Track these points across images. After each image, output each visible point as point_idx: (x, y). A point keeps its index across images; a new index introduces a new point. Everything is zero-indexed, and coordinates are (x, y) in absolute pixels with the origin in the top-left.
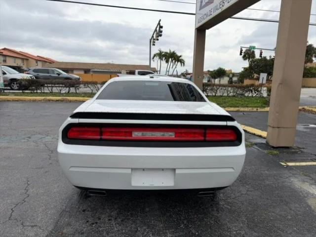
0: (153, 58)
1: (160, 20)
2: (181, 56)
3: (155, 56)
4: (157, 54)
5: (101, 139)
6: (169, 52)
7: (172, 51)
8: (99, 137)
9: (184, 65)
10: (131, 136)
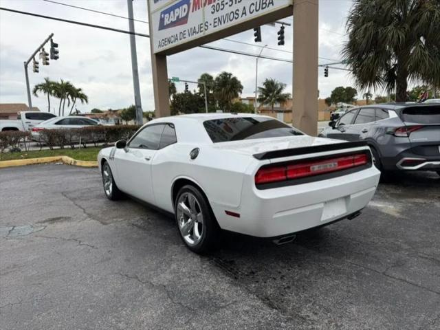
0: (35, 92)
1: (52, 35)
2: (80, 90)
3: (37, 88)
4: (41, 86)
5: (287, 179)
6: (60, 83)
7: (65, 81)
8: (284, 177)
9: (87, 101)
10: (309, 171)
